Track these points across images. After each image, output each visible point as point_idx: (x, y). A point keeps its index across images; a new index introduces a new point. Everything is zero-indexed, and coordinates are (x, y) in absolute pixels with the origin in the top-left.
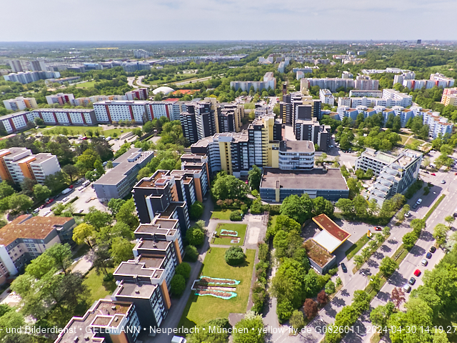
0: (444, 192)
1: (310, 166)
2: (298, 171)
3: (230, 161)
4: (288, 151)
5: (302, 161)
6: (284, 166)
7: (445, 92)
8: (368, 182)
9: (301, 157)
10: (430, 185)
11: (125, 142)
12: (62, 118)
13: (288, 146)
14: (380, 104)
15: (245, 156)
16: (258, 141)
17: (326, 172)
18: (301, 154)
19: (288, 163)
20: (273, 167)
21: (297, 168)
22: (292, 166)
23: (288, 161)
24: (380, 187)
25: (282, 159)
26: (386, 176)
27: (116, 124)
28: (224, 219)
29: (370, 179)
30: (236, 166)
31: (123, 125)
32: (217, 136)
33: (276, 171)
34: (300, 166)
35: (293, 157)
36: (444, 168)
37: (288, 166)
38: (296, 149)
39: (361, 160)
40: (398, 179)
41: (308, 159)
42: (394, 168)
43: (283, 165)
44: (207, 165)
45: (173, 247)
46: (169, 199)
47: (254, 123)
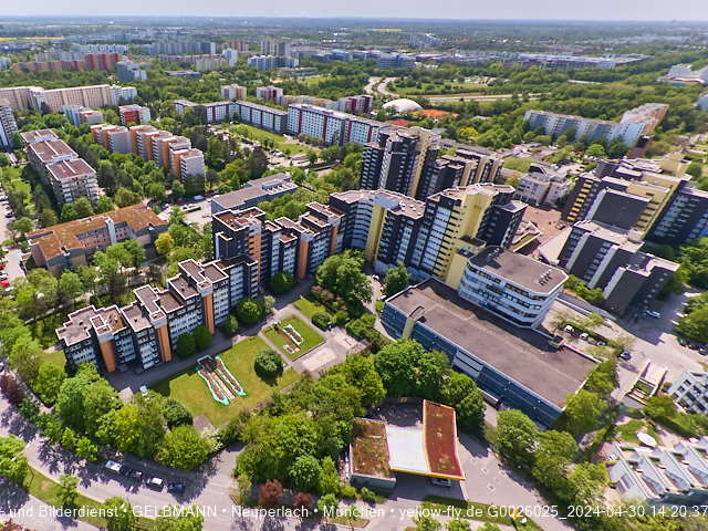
2: (486, 313)
4: (487, 269)
5: (505, 300)
6: (466, 292)
9: (508, 291)
11: (291, 164)
12: (256, 117)
13: (498, 260)
16: (439, 226)
19: (478, 291)
20: (446, 283)
21: (489, 306)
22: (482, 299)
23: (477, 286)
25: (467, 277)
28: (306, 314)
30: (385, 253)
34: (499, 308)
35: (490, 283)
37: (474, 295)
38: (510, 272)
41: (523, 304)
43: (465, 289)
44: (336, 231)
45: (200, 302)
46: (243, 248)
47: (446, 193)
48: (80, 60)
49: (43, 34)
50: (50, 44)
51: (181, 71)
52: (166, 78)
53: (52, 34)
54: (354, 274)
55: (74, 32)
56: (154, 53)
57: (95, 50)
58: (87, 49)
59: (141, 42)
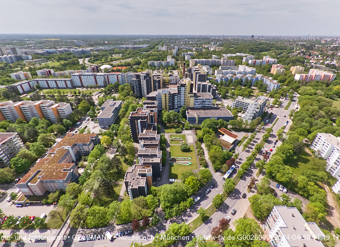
0: (278, 117)
1: (210, 106)
2: (204, 108)
3: (167, 105)
4: (199, 98)
5: (206, 103)
7: (273, 67)
8: (239, 113)
9: (206, 101)
10: (272, 114)
12: (52, 84)
13: (198, 95)
14: (238, 73)
15: (176, 101)
17: (219, 109)
18: (206, 99)
20: (190, 107)
21: (204, 106)
22: (200, 106)
23: (199, 103)
24: (249, 115)
25: (195, 102)
26: (251, 109)
27: (87, 87)
29: (241, 112)
30: (171, 107)
31: (91, 88)
32: (160, 91)
33: (193, 109)
34: (206, 106)
35: (202, 101)
36: (276, 106)
39: (235, 102)
40: (258, 110)
41: (209, 102)
42: (255, 105)
43: (196, 106)
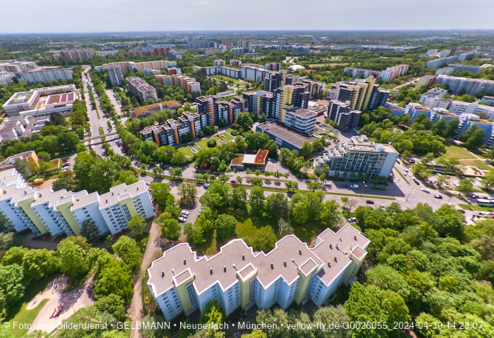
1: (301, 128)
2: (292, 128)
4: (291, 113)
5: (297, 122)
6: (286, 123)
9: (296, 119)
13: (296, 110)
16: (278, 100)
19: (289, 121)
20: (281, 121)
22: (290, 124)
25: (286, 117)
28: (230, 132)
33: (281, 124)
34: (295, 126)
35: (292, 117)
37: (288, 123)
38: (298, 113)
41: (301, 123)
44: (244, 105)
45: (189, 123)
46: (207, 109)
47: (279, 88)
48: (152, 51)
49: (134, 40)
50: (137, 44)
51: (199, 55)
52: (190, 58)
53: (138, 40)
54: (246, 117)
55: (149, 39)
56: (187, 47)
57: (159, 47)
58: (155, 46)
59: (182, 43)
